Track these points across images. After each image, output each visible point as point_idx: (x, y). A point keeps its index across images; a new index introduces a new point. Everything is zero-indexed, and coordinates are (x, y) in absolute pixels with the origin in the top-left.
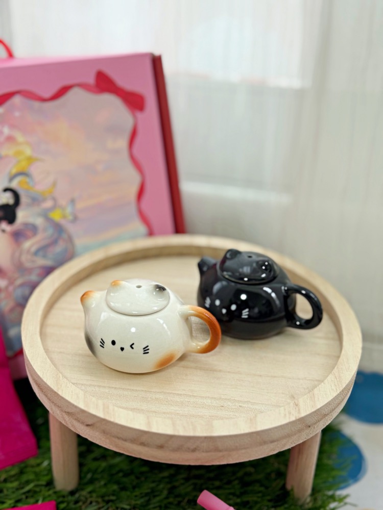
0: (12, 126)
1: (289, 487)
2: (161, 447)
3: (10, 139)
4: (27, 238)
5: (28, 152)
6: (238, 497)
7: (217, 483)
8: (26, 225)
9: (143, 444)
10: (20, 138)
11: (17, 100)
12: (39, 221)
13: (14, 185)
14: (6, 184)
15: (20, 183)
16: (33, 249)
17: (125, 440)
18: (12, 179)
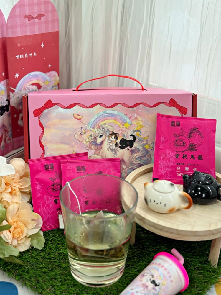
0: (138, 114)
1: (209, 260)
2: (161, 230)
3: (136, 118)
4: (135, 153)
5: (141, 124)
6: (189, 258)
7: (183, 252)
8: (136, 148)
9: (156, 228)
10: (140, 119)
11: (141, 106)
12: (141, 148)
13: (134, 134)
14: (132, 134)
15: (136, 133)
16: (137, 157)
17: (150, 226)
18: (134, 132)
